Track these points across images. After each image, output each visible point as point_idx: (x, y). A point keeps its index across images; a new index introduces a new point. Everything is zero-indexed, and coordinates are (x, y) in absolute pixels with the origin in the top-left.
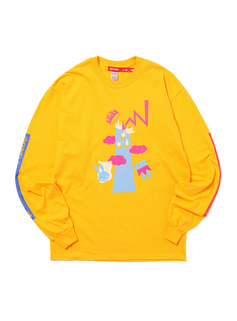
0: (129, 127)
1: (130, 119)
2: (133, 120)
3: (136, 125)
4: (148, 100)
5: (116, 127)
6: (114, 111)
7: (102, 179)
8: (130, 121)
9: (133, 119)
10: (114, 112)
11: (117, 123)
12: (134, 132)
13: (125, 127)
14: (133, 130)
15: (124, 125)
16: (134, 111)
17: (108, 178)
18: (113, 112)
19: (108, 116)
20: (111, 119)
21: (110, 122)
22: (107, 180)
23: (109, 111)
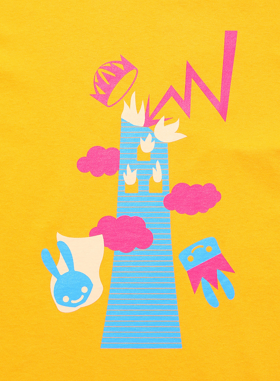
0: (165, 120)
1: (171, 93)
2: (182, 95)
3: (188, 114)
4: (236, 32)
5: (124, 116)
6: (118, 62)
7: (66, 299)
8: (172, 100)
9: (182, 93)
10: (121, 66)
11: (129, 105)
12: (181, 136)
13: (154, 119)
14: (179, 131)
15: (151, 113)
16: (189, 66)
17: (87, 295)
18: (115, 64)
19: (99, 77)
20: (108, 90)
21: (104, 99)
22: (84, 301)
23: (105, 60)
